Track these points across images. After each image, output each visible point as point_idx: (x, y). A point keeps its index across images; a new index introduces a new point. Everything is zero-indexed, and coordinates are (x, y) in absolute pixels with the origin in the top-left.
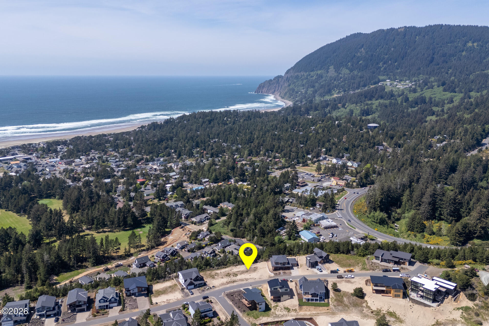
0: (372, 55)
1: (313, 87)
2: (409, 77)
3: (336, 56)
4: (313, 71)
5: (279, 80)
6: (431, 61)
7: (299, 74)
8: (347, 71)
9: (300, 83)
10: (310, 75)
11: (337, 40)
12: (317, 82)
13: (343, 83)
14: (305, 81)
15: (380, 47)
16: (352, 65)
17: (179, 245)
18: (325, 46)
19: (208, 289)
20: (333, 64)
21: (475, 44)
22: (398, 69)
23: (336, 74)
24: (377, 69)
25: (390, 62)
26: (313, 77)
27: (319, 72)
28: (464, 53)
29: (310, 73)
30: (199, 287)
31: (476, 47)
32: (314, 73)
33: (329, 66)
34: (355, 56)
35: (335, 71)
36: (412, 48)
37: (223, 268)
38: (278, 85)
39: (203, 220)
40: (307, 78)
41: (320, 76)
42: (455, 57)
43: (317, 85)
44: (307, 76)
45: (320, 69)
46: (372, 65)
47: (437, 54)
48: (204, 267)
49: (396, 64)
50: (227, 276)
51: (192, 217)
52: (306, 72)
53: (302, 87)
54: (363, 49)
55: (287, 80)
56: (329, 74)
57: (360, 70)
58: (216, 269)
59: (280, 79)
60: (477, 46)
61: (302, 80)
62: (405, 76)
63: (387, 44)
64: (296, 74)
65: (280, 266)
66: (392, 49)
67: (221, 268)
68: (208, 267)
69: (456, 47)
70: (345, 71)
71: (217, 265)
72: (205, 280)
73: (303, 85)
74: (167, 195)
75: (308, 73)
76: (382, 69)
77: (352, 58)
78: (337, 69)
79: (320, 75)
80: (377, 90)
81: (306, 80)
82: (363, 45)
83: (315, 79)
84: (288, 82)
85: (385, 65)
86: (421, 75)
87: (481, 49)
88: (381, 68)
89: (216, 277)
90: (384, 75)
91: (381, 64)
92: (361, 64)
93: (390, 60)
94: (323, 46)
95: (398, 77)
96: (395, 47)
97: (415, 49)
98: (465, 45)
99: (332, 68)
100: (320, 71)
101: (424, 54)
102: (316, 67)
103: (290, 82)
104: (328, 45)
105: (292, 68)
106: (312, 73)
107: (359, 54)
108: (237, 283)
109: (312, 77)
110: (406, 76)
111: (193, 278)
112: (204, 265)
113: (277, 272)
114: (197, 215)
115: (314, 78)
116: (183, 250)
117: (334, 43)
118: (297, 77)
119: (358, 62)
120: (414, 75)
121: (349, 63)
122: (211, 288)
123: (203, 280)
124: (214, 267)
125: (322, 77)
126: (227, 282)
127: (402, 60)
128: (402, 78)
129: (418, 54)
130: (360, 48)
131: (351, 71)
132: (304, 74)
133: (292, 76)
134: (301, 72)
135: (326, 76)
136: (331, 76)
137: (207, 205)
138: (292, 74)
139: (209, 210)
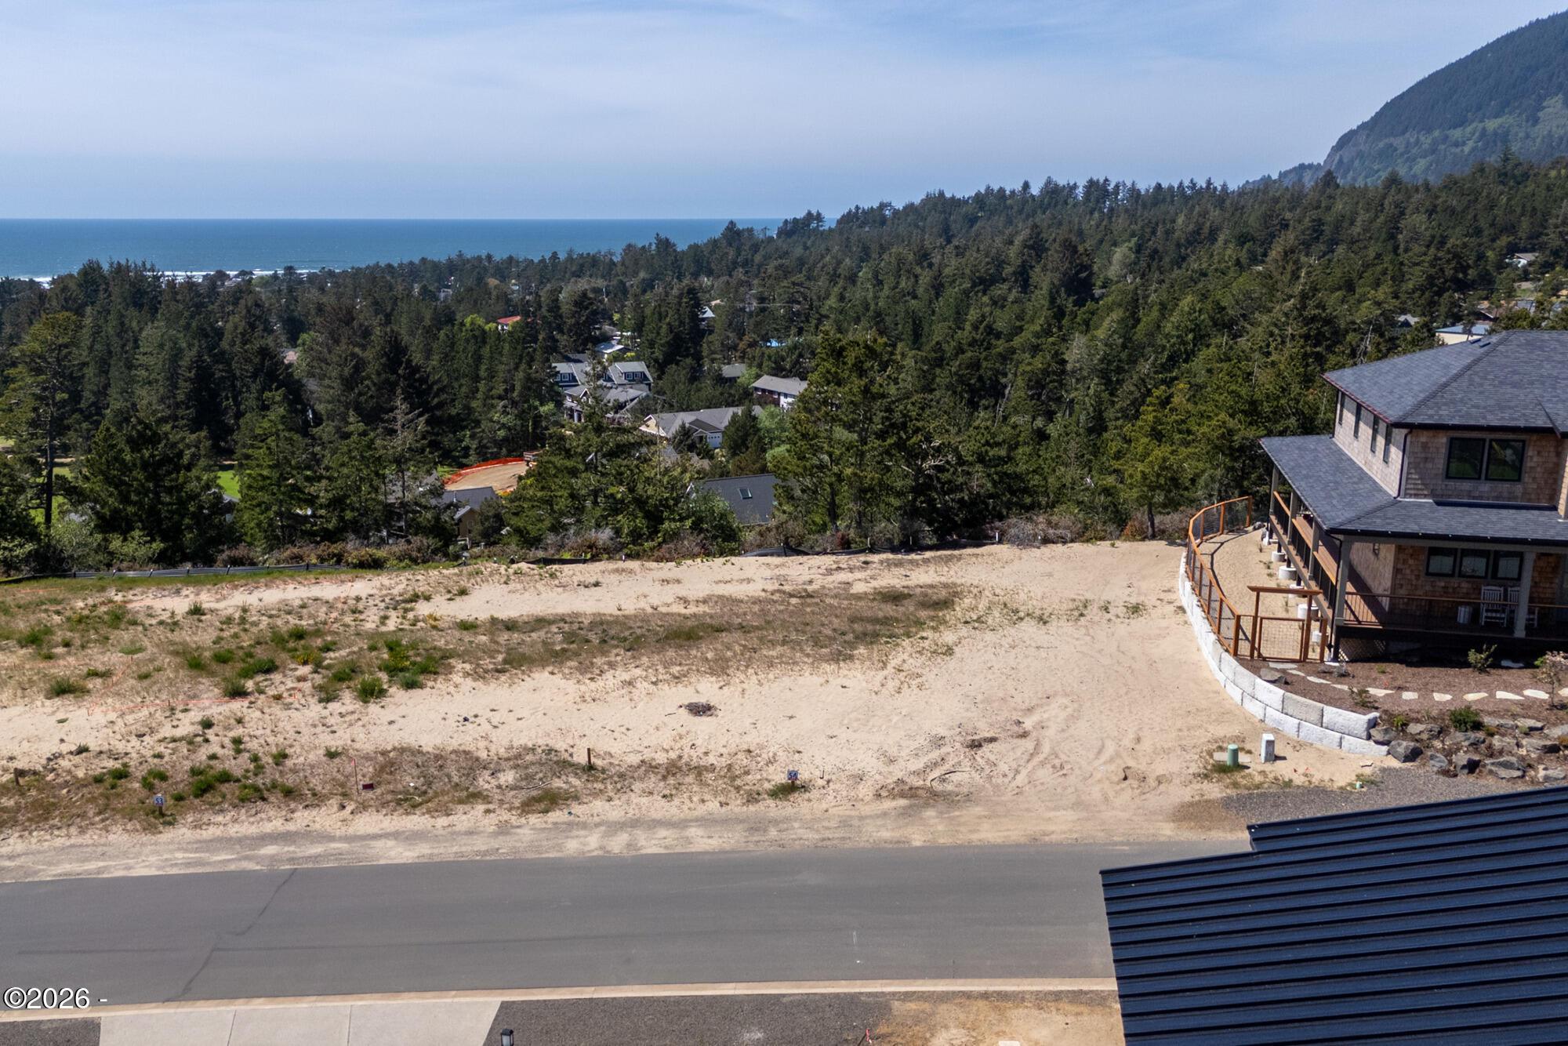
4: (1462, 123)
7: (1397, 141)
10: (1446, 138)
18: (1520, 30)
20: (1560, 87)
26: (1464, 143)
27: (1492, 125)
29: (1451, 132)
32: (1469, 129)
33: (1541, 98)
40: (1434, 151)
44: (1435, 143)
45: (1498, 114)
52: (1430, 130)
56: (1541, 130)
59: (1308, 174)
61: (1410, 160)
64: (1381, 145)
75: (1436, 133)
79: (1495, 134)
81: (1430, 159)
83: (1474, 150)
94: (1514, 28)
99: (1555, 105)
100: (1499, 121)
102: (1479, 108)
104: (1538, 24)
106: (1457, 134)
109: (1456, 144)
114: (682, 411)
115: (1467, 149)
118: (1386, 153)
132: (1418, 140)
133: (1360, 155)
134: (1403, 133)
135: (1527, 136)
136: (1550, 135)
137: (784, 377)
138: (1362, 147)
139: (786, 396)
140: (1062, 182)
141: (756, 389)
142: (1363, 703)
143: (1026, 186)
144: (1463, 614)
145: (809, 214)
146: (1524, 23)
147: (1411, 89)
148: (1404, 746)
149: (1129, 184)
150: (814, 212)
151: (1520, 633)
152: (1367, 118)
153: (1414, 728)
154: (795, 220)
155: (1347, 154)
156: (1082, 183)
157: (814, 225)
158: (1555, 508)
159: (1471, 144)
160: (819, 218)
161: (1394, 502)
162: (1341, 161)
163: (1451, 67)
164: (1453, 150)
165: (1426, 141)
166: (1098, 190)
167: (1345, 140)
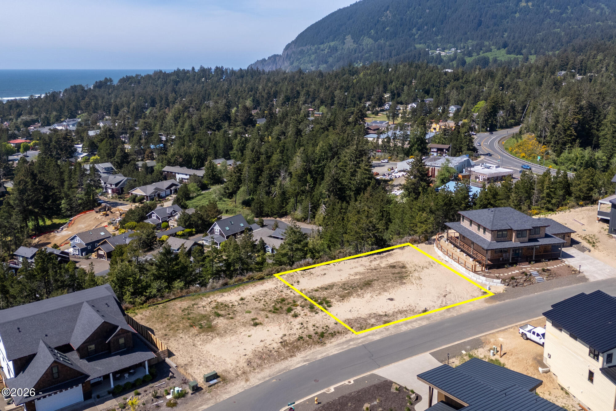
0: (402, 19)
1: (326, 62)
2: (454, 44)
3: (353, 22)
4: (323, 43)
5: (275, 59)
6: (480, 24)
7: (304, 48)
8: (371, 41)
9: (307, 59)
10: (319, 48)
11: (352, 3)
12: (331, 56)
13: (367, 55)
14: (313, 57)
15: (411, 9)
16: (377, 33)
17: (78, 240)
18: (335, 12)
19: (182, 395)
20: (350, 32)
21: (530, 4)
22: (437, 36)
23: (356, 45)
24: (410, 37)
25: (426, 27)
26: (324, 50)
27: (332, 44)
28: (517, 15)
29: (320, 46)
30: (116, 393)
31: (531, 7)
32: (325, 45)
33: (345, 36)
34: (378, 21)
35: (354, 42)
36: (453, 9)
37: (251, 280)
38: (275, 65)
39: (163, 194)
40: (316, 52)
41: (335, 49)
42: (507, 20)
43: (330, 60)
44: (316, 49)
45: (333, 41)
46: (403, 32)
47: (485, 16)
48: (156, 285)
49: (434, 29)
50: (275, 311)
51: (133, 187)
52: (314, 45)
53: (311, 64)
54: (388, 12)
55: (287, 57)
56: (346, 46)
57: (387, 38)
58: (214, 290)
59: (277, 58)
60: (533, 6)
61: (310, 55)
62: (448, 42)
63: (420, 5)
64: (299, 49)
65: (515, 242)
66: (427, 11)
67: (241, 283)
68: (178, 284)
69: (507, 8)
70: (367, 42)
71: (217, 275)
72: (162, 345)
73: (311, 62)
74: (77, 158)
75: (316, 46)
76: (416, 37)
77: (375, 25)
78: (356, 39)
79: (333, 47)
80: (420, 54)
81: (315, 55)
82: (388, 6)
83: (328, 52)
84: (289, 60)
85: (419, 32)
86: (470, 41)
87: (537, 10)
88: (415, 35)
89: (220, 322)
90: (420, 43)
91: (414, 30)
92: (388, 31)
93: (426, 24)
95: (439, 45)
96: (431, 8)
97: (457, 10)
98: (517, 5)
99: (349, 38)
100: (334, 43)
101: (469, 16)
102: (327, 38)
103: (292, 59)
104: (340, 10)
105: (293, 42)
106: (322, 46)
107: (384, 19)
108: (341, 339)
109: (322, 50)
110: (451, 43)
111: (77, 341)
112: (157, 278)
113: (515, 271)
114: (145, 184)
115: (326, 52)
116: (93, 256)
117: (348, 7)
118: (302, 52)
119: (384, 28)
120: (460, 40)
121: (372, 31)
122: (196, 389)
123: (150, 346)
124: (203, 284)
125: (337, 50)
126: (284, 343)
127: (442, 24)
128: (445, 46)
129: (461, 15)
130: (384, 11)
131: (376, 40)
132: (311, 48)
133: (293, 52)
134: (306, 45)
135: (342, 48)
136: (349, 48)
137: (173, 166)
138: (293, 50)
139: (178, 174)
140: (206, 67)
141: (164, 171)
142: (498, 278)
143: (193, 68)
144: (501, 259)
145: (106, 79)
146: (336, 10)
147: (306, 30)
148: (507, 284)
149: (231, 69)
150: (108, 78)
151: (511, 261)
152: (293, 40)
153: (507, 281)
154: (100, 82)
155: (290, 52)
156: (213, 68)
157: (109, 83)
158: (511, 241)
159: (326, 50)
160: (111, 80)
161: (491, 243)
162: (287, 54)
163: (316, 23)
164: (322, 52)
165: (313, 48)
166: (220, 71)
167: (288, 47)
